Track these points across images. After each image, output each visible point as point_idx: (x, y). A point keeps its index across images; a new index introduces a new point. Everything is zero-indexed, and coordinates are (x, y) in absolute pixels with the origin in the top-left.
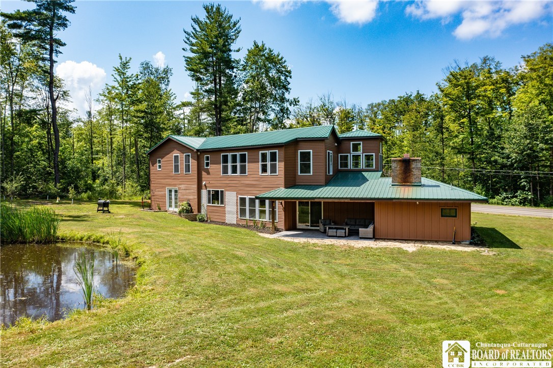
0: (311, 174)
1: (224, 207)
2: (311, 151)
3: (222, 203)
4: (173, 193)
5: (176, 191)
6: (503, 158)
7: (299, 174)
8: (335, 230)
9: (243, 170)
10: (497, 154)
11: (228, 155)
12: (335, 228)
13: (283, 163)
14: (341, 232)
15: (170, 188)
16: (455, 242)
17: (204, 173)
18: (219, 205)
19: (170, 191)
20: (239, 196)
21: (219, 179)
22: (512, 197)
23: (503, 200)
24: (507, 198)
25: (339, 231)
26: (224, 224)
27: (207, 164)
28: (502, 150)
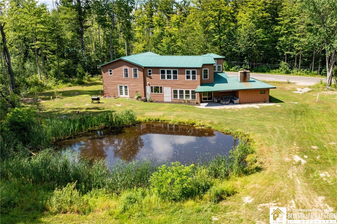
0: (208, 78)
1: (163, 94)
2: (208, 69)
3: (161, 92)
4: (123, 88)
5: (126, 87)
6: (237, 49)
7: (203, 79)
8: (225, 102)
9: (175, 77)
10: (235, 48)
11: (165, 70)
12: (225, 101)
13: (200, 75)
14: (227, 102)
15: (121, 85)
16: (265, 102)
17: (147, 78)
18: (160, 93)
19: (121, 87)
20: (173, 89)
21: (158, 81)
22: (240, 68)
23: (236, 69)
24: (238, 68)
25: (226, 102)
26: (163, 102)
27: (150, 74)
28: (237, 45)
